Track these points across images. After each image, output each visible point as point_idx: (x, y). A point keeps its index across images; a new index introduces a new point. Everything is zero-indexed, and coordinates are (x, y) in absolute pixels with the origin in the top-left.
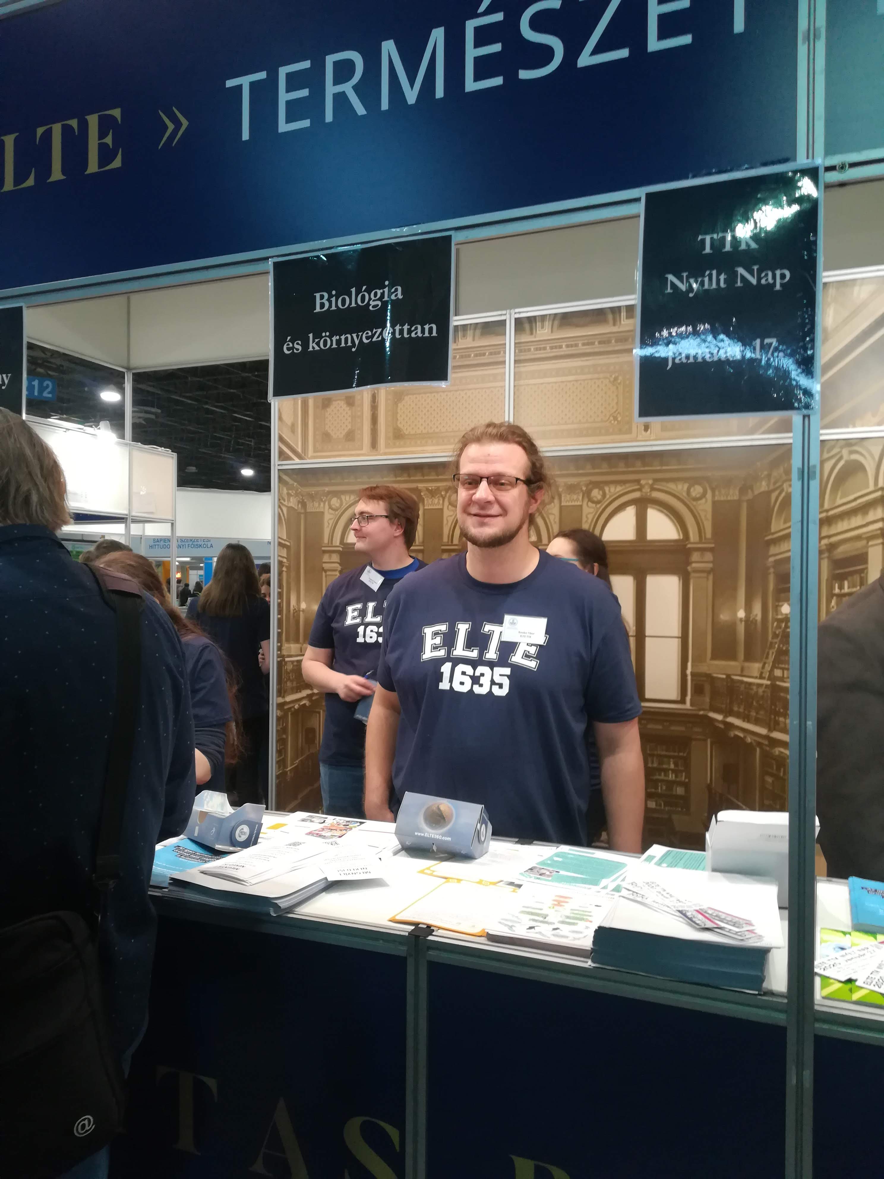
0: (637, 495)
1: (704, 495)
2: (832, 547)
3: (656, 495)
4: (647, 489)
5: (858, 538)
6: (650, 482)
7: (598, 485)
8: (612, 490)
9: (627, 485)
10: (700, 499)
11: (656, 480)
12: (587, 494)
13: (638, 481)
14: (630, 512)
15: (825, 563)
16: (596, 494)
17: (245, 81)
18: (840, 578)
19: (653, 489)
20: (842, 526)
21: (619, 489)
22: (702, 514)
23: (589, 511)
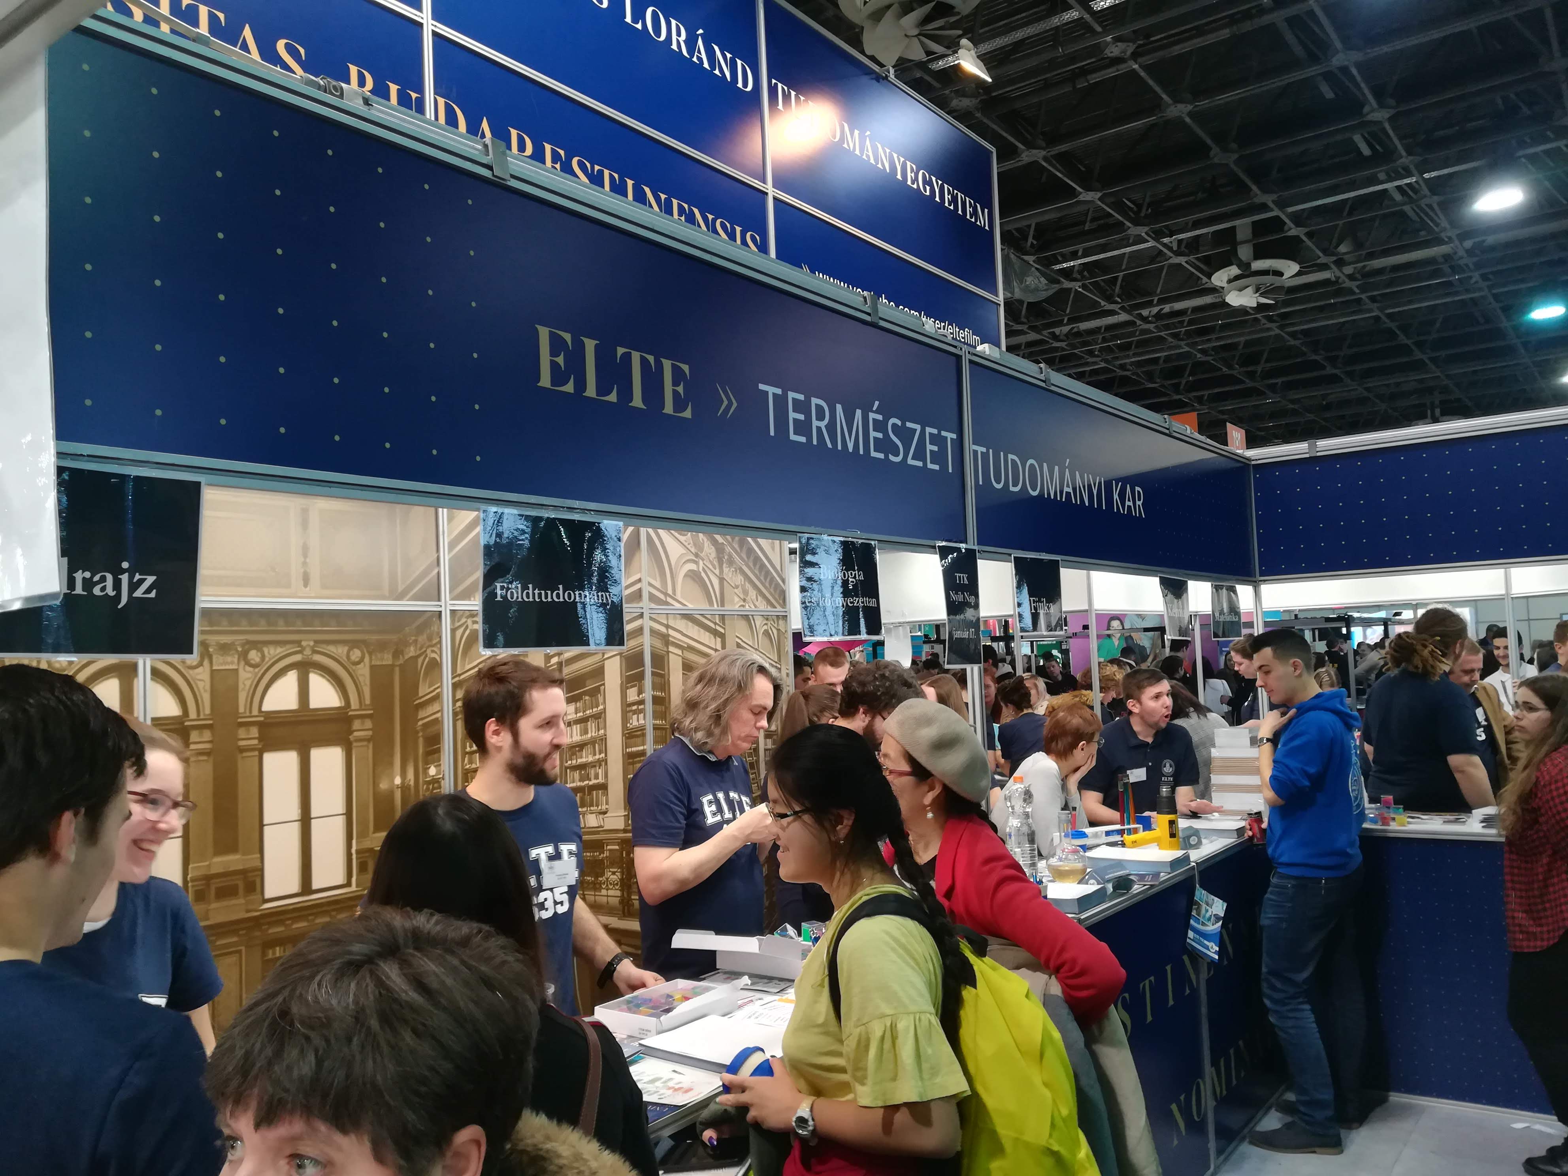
0: (298, 658)
1: (362, 660)
3: (317, 658)
4: (308, 652)
6: (312, 643)
7: (256, 645)
8: (272, 652)
9: (288, 646)
10: (358, 663)
11: (317, 642)
12: (244, 656)
13: (298, 643)
14: (292, 677)
16: (254, 655)
17: (769, 390)
19: (315, 652)
21: (279, 651)
22: (361, 679)
23: (246, 676)
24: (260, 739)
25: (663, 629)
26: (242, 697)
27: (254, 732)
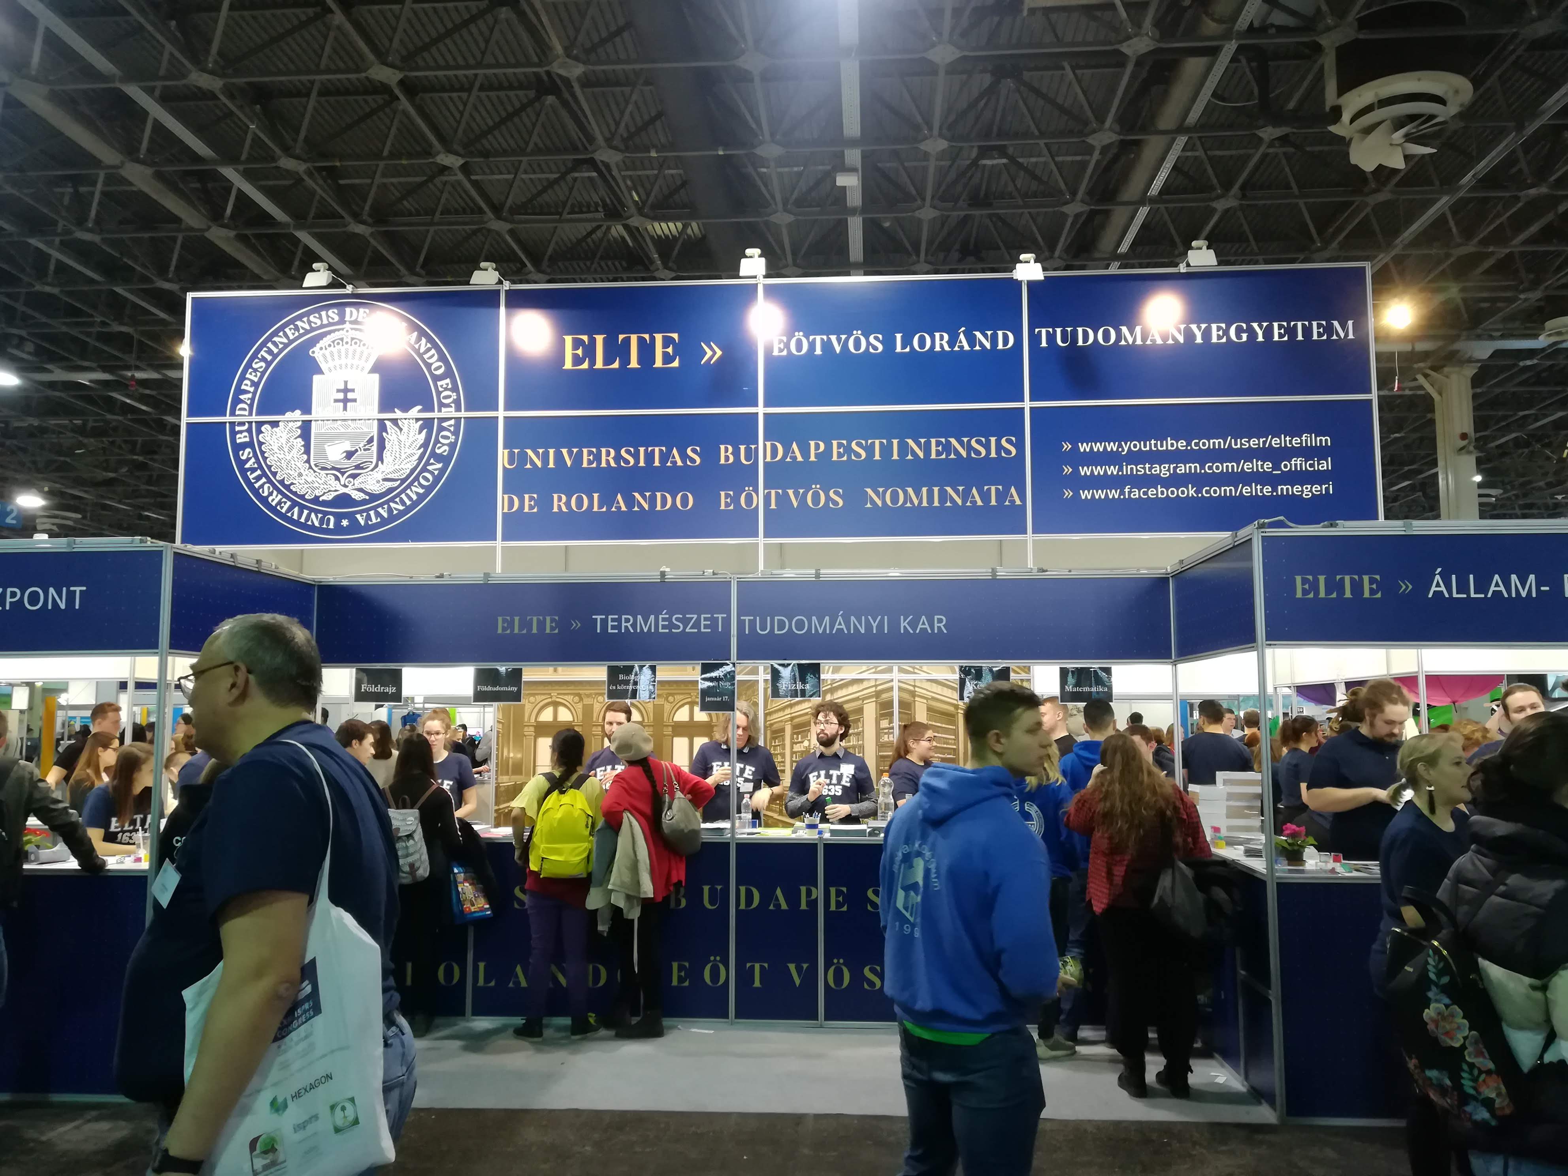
0: (689, 700)
2: (772, 725)
4: (694, 697)
5: (781, 721)
7: (672, 695)
8: (678, 697)
12: (667, 699)
13: (690, 694)
14: (687, 707)
15: (769, 732)
16: (671, 699)
17: (599, 617)
18: (774, 738)
20: (775, 716)
21: (682, 697)
23: (667, 707)
24: (673, 731)
25: (911, 688)
26: (666, 715)
27: (670, 729)
